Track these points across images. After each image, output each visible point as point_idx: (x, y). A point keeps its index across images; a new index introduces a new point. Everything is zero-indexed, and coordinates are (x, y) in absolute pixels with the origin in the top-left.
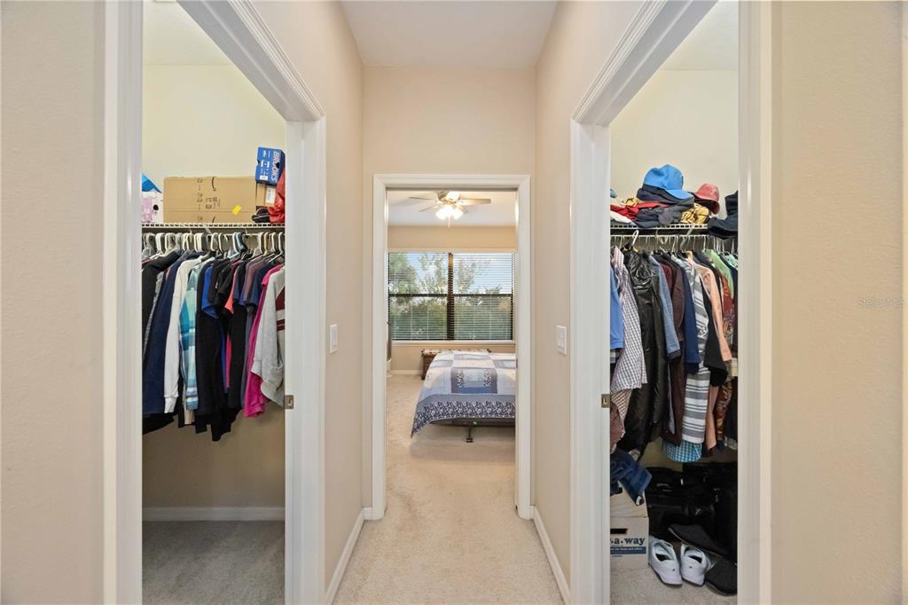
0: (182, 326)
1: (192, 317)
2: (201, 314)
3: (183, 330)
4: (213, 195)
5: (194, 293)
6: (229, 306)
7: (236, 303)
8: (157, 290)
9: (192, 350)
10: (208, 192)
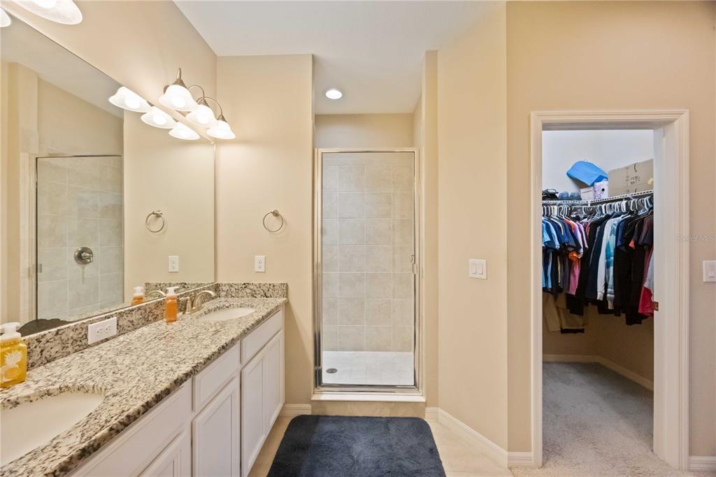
0: (607, 256)
1: (612, 251)
2: (617, 249)
3: (607, 257)
4: (636, 174)
5: (614, 237)
6: (632, 244)
7: (636, 244)
8: (597, 236)
9: (612, 268)
10: (632, 174)
